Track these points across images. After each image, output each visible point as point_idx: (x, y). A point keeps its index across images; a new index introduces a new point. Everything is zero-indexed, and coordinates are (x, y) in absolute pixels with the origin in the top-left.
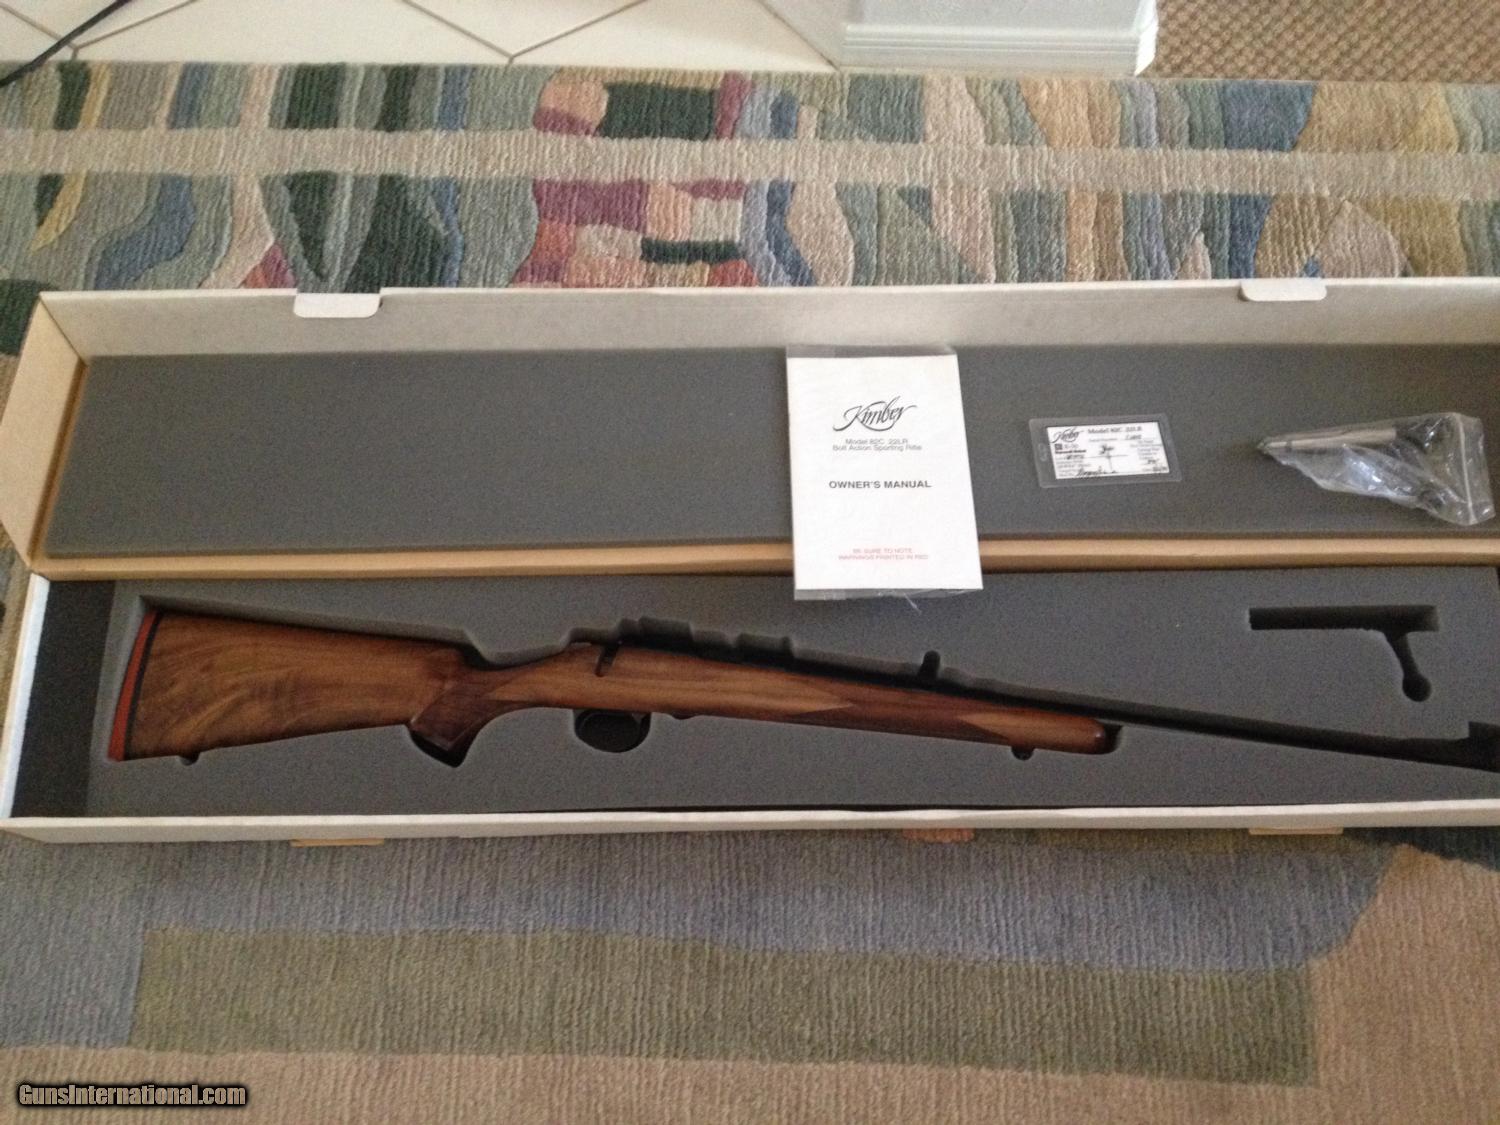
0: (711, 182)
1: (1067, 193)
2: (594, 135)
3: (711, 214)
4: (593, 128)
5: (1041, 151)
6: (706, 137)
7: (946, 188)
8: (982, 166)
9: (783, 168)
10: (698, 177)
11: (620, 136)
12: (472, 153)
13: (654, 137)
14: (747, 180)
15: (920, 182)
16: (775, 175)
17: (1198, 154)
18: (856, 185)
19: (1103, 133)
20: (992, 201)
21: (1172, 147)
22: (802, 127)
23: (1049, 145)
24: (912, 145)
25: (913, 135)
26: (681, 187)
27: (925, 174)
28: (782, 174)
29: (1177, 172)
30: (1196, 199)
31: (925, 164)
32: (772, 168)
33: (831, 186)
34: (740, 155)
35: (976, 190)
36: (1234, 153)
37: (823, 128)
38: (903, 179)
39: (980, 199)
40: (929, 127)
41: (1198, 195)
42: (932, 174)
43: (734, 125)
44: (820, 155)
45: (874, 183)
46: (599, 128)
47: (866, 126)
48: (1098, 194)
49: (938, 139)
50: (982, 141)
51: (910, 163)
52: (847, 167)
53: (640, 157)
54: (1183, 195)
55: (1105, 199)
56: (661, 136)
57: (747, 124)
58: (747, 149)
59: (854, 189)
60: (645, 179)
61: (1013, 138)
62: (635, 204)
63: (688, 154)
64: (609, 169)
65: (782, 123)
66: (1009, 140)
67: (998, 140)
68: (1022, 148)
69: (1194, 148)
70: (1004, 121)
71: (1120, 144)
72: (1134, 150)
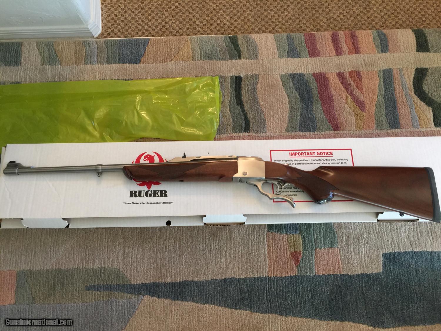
5: (58, 67)
7: (26, 82)
8: (39, 73)
15: (18, 80)
17: (109, 66)
19: (79, 60)
21: (101, 64)
23: (61, 65)
24: (16, 67)
25: (17, 63)
27: (20, 77)
29: (102, 73)
31: (20, 73)
35: (36, 82)
36: (121, 65)
38: (12, 79)
40: (22, 60)
42: (22, 77)
45: (3, 81)
49: (25, 65)
50: (40, 65)
51: (15, 74)
66: (48, 64)
67: (45, 64)
68: (52, 66)
69: (108, 64)
70: (47, 57)
71: (84, 64)
72: (88, 66)
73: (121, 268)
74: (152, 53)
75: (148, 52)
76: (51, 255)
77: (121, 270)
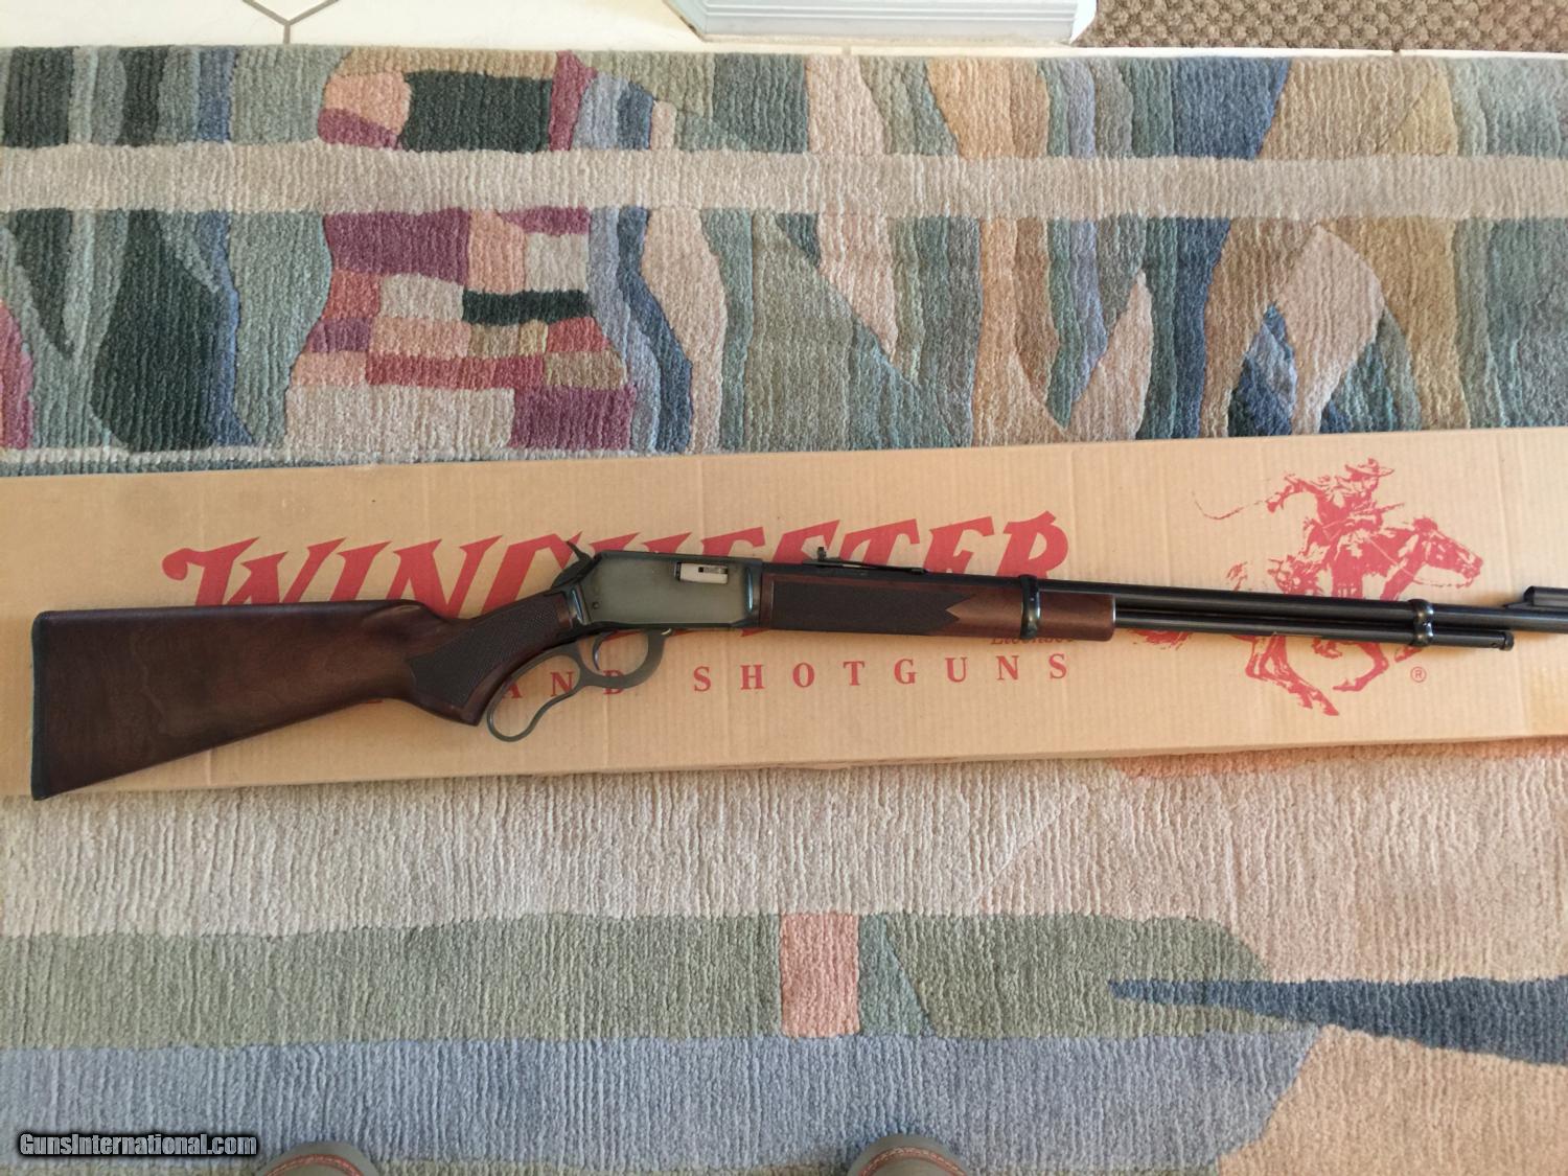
0: (546, 209)
1: (981, 221)
2: (396, 148)
3: (550, 255)
4: (393, 138)
5: (951, 163)
6: (538, 148)
7: (835, 215)
8: (880, 184)
9: (634, 190)
10: (530, 204)
11: (429, 149)
12: (244, 177)
13: (471, 149)
14: (591, 209)
15: (804, 207)
16: (625, 201)
17: (1143, 163)
18: (727, 211)
19: (1028, 136)
20: (890, 233)
21: (1111, 156)
22: (657, 131)
23: (961, 154)
24: (793, 156)
25: (794, 141)
26: (510, 217)
27: (810, 196)
28: (634, 198)
29: (1117, 190)
30: (1137, 227)
31: (809, 181)
32: (621, 190)
33: (695, 212)
34: (581, 172)
35: (872, 217)
36: (1187, 160)
37: (683, 134)
38: (783, 203)
39: (877, 230)
40: (815, 131)
41: (1140, 222)
42: (819, 195)
43: (572, 130)
44: (681, 171)
45: (748, 209)
46: (400, 138)
47: (736, 130)
48: (1019, 222)
49: (825, 148)
50: (880, 151)
51: (792, 182)
52: (714, 187)
53: (455, 176)
54: (1122, 221)
55: (1027, 227)
56: (481, 148)
57: (587, 130)
58: (589, 164)
59: (723, 218)
60: (465, 209)
61: (917, 145)
62: (454, 245)
63: (515, 171)
64: (419, 195)
65: (633, 128)
66: (913, 148)
67: (899, 149)
68: (929, 159)
69: (1139, 156)
70: (906, 123)
71: (1049, 152)
72: (1064, 161)
73: (1234, 922)
74: (1304, 117)
75: (1288, 114)
76: (974, 864)
77: (1235, 929)
